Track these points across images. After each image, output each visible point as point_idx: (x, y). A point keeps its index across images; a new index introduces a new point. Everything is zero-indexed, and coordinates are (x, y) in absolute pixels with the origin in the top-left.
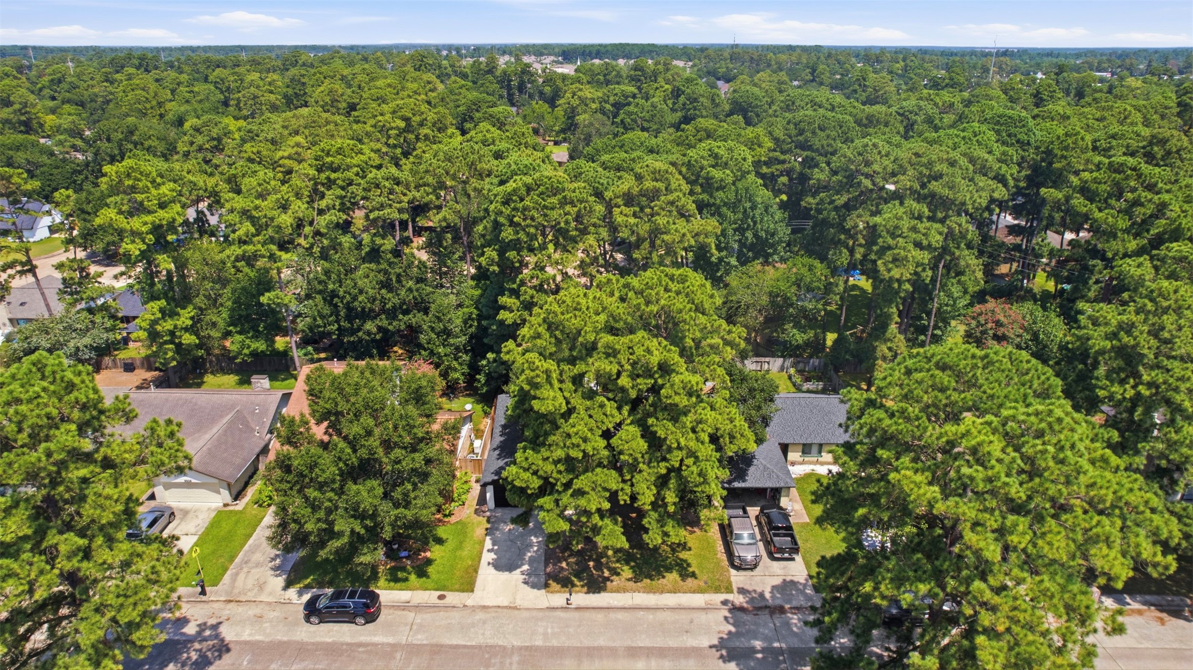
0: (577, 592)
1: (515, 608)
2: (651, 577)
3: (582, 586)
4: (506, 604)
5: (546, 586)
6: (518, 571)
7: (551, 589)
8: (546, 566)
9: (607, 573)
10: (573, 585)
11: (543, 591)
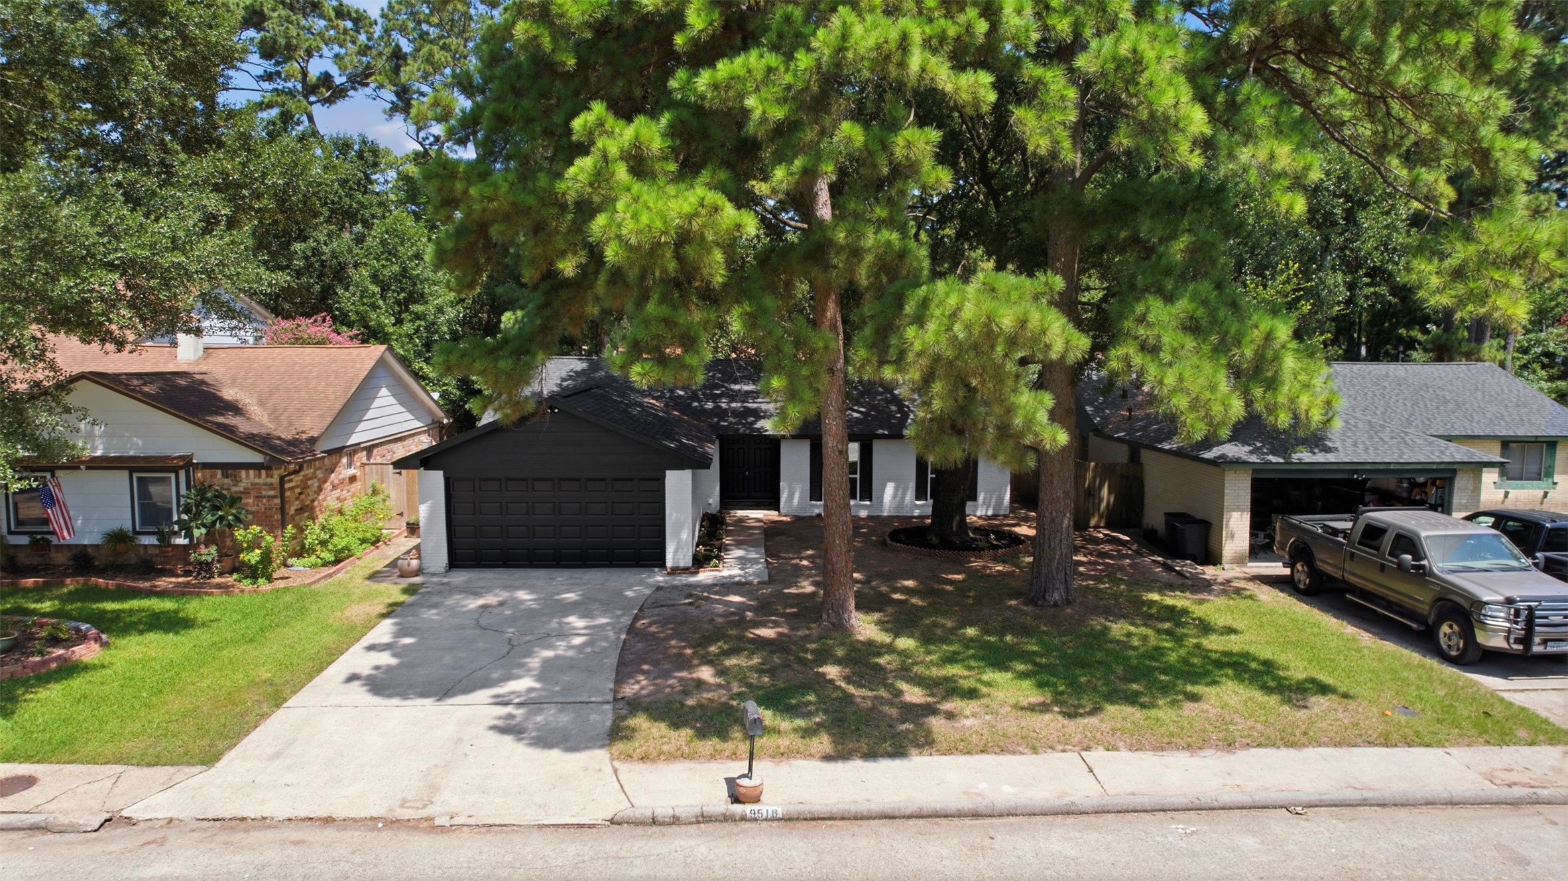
0: (781, 755)
1: (430, 826)
2: (1132, 699)
3: (807, 733)
4: (376, 809)
5: (616, 734)
6: (484, 695)
7: (637, 745)
8: (620, 680)
9: (914, 694)
10: (753, 730)
11: (599, 757)
